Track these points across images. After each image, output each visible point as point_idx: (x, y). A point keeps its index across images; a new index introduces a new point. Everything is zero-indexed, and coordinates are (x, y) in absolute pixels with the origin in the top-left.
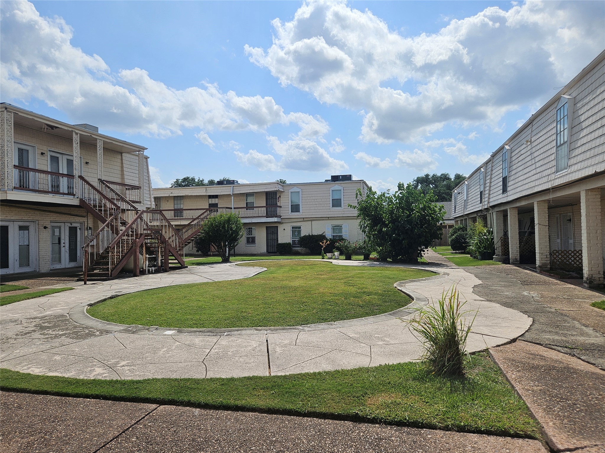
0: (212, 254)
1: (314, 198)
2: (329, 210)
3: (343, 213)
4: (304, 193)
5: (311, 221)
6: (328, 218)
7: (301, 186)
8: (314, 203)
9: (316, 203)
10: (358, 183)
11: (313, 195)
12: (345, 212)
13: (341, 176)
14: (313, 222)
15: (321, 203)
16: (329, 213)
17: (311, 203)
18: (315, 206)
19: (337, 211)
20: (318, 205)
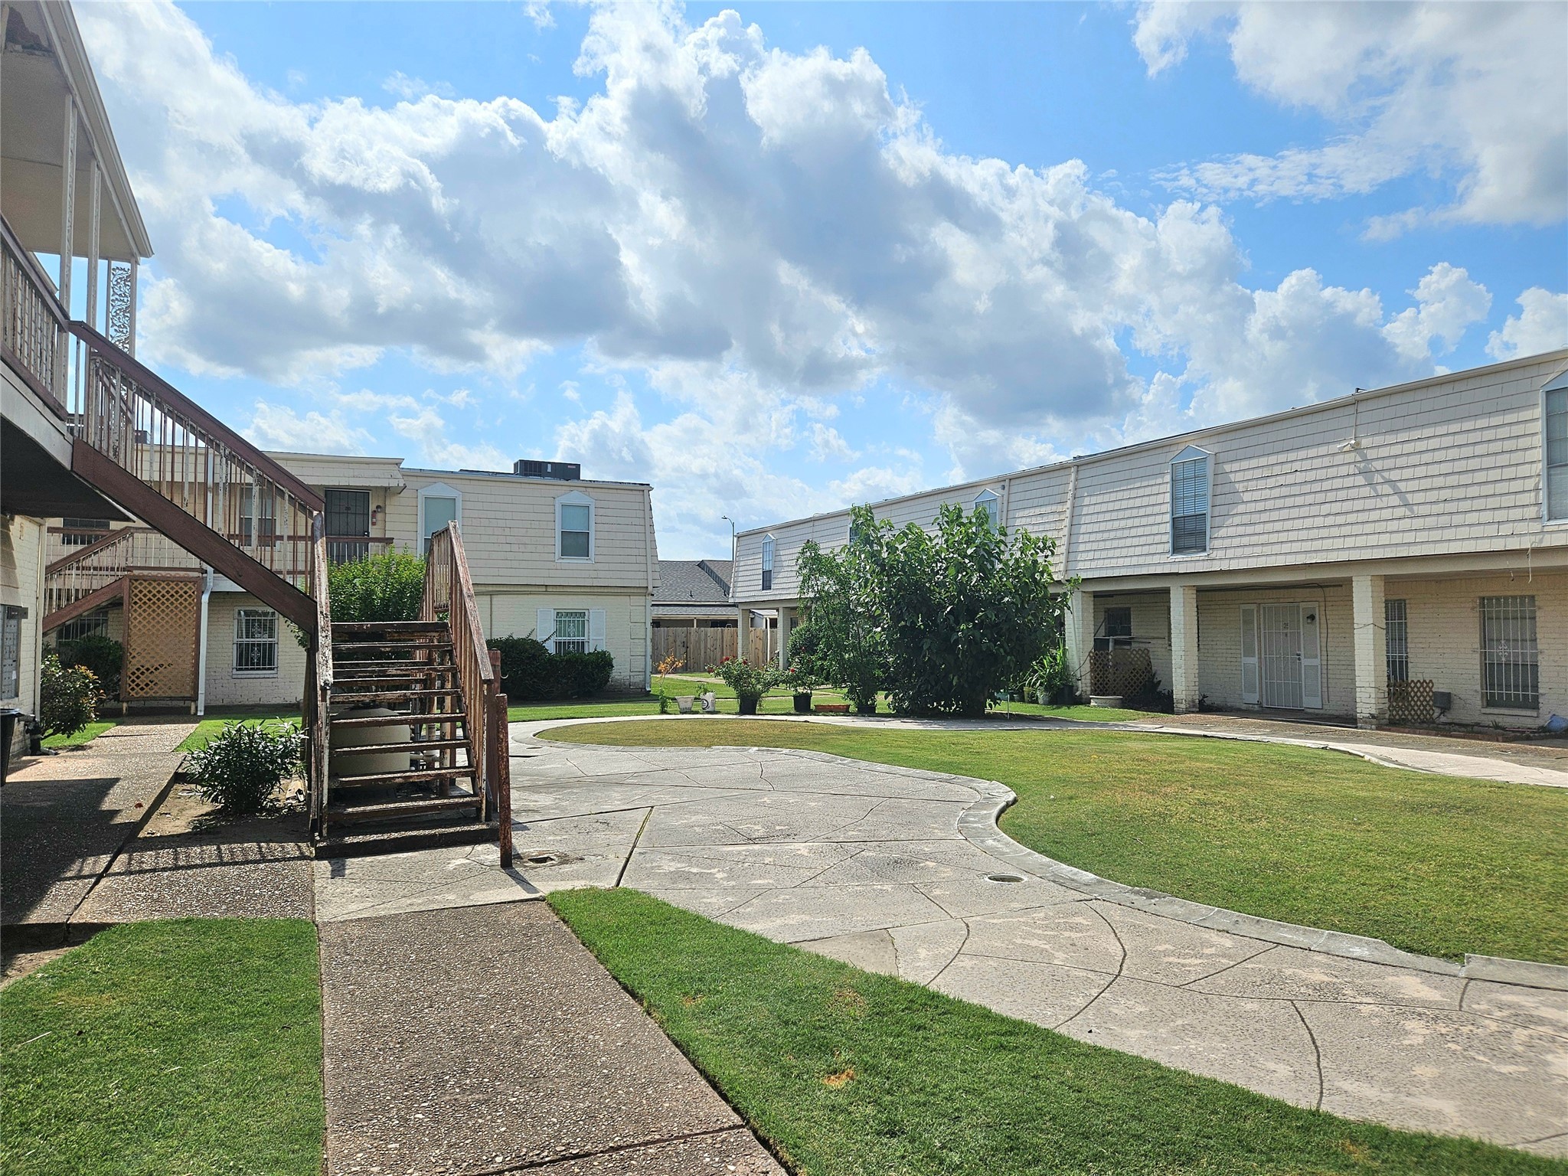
0: (129, 708)
1: (501, 523)
2: (551, 565)
3: (593, 574)
4: (469, 505)
5: (491, 594)
6: (547, 589)
7: (459, 481)
8: (502, 539)
9: (510, 539)
10: (634, 492)
11: (499, 515)
12: (601, 574)
13: (549, 466)
14: (495, 599)
15: (526, 540)
16: (552, 573)
17: (493, 539)
18: (507, 548)
19: (575, 569)
20: (515, 548)
